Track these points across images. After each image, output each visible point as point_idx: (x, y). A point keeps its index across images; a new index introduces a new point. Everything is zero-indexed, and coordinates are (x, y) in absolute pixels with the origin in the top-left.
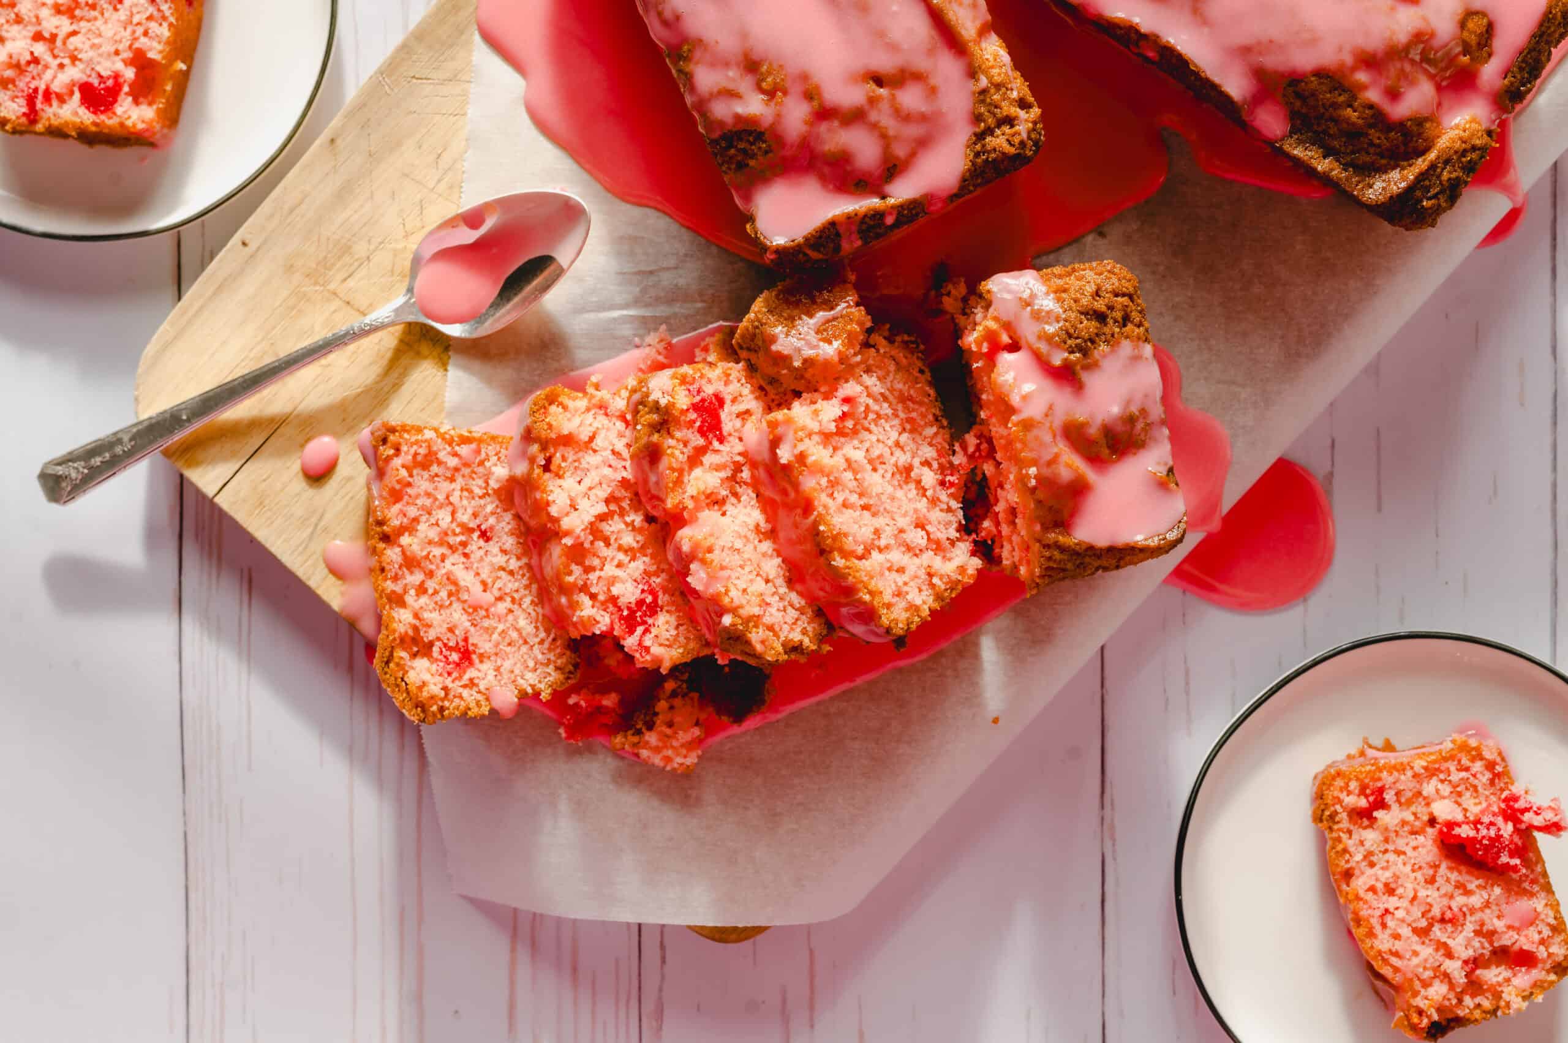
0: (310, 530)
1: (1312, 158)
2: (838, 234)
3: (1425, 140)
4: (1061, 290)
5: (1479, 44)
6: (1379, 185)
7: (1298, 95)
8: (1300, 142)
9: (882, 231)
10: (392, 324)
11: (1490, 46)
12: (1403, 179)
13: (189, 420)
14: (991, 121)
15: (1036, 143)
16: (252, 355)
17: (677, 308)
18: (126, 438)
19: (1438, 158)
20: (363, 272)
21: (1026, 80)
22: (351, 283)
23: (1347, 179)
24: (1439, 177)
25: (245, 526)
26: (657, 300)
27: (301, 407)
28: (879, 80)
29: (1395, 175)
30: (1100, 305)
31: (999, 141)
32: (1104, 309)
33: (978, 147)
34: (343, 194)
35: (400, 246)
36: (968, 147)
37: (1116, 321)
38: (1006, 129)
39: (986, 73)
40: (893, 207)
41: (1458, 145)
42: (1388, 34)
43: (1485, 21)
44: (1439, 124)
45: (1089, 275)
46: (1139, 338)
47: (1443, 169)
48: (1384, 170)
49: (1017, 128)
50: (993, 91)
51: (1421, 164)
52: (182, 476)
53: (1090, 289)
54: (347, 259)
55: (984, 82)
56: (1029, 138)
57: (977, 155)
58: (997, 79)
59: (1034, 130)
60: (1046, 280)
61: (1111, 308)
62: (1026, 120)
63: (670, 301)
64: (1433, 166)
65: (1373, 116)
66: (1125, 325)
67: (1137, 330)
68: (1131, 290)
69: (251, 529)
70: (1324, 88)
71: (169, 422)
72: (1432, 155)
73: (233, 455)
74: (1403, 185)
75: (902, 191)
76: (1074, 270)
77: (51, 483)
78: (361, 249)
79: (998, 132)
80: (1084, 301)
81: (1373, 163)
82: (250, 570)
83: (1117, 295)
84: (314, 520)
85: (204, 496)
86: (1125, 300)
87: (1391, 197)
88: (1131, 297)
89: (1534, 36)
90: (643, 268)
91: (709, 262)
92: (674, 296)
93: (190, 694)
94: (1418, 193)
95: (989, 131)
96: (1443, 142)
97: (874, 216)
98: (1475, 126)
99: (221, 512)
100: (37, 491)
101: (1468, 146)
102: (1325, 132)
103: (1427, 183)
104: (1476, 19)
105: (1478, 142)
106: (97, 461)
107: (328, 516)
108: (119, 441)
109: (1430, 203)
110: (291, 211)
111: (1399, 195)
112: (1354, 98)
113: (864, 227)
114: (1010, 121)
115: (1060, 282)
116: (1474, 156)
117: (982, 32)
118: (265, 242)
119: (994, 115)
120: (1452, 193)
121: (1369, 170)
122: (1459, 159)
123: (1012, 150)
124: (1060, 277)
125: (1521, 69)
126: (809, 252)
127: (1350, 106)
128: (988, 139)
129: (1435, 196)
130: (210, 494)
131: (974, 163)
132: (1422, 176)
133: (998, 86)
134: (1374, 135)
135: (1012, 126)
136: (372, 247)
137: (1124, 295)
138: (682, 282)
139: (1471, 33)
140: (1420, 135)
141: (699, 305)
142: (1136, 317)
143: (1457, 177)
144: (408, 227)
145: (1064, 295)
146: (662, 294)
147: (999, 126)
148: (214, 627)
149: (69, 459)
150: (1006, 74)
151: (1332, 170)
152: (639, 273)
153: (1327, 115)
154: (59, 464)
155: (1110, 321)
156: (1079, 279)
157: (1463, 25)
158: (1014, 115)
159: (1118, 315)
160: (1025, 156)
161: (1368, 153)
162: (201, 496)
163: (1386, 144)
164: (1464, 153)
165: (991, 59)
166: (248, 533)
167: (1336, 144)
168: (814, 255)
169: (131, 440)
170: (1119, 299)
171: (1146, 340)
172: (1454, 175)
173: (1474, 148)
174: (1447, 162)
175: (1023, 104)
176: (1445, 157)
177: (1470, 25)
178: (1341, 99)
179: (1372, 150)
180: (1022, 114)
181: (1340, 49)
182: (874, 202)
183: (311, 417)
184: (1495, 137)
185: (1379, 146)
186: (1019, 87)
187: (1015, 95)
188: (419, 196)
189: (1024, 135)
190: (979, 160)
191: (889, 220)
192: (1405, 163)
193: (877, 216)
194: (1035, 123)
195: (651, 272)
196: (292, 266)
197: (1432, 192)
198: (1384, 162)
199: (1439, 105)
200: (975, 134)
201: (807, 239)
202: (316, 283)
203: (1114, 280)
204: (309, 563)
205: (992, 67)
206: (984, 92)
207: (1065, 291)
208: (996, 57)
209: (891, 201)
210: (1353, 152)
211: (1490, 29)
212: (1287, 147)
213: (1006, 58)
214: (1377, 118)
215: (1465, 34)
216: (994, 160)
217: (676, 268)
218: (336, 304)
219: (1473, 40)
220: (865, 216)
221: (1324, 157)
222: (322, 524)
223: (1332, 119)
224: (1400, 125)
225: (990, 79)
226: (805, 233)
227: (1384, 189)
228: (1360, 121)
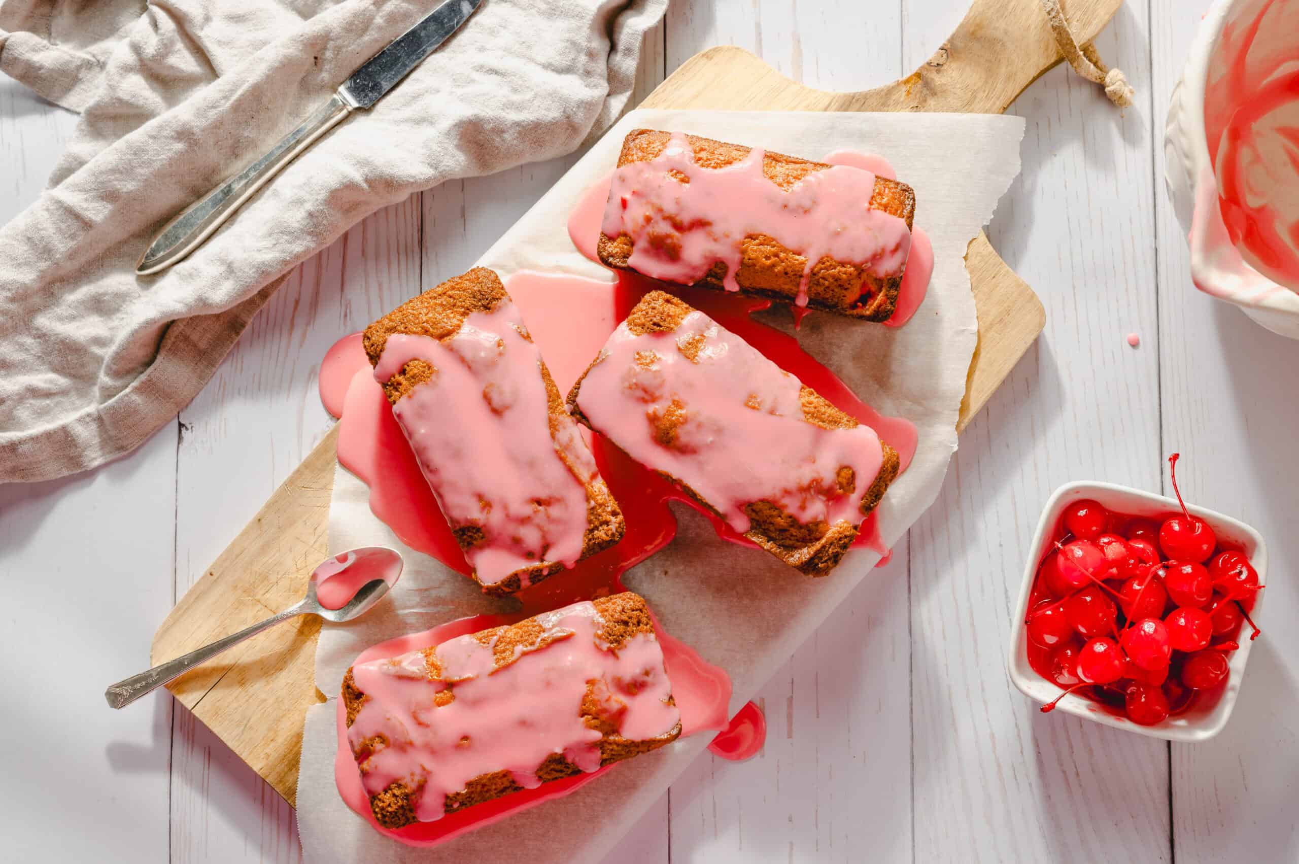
0: (242, 727)
1: (761, 542)
2: (519, 580)
3: (820, 533)
4: (603, 611)
5: (848, 483)
6: (797, 556)
7: (753, 511)
8: (755, 534)
9: (541, 578)
10: (298, 615)
11: (854, 484)
12: (809, 553)
13: (188, 665)
14: (597, 523)
15: (621, 534)
16: (214, 634)
17: (440, 608)
18: (154, 674)
19: (826, 542)
20: (274, 588)
21: (616, 500)
22: (268, 595)
23: (780, 552)
24: (827, 551)
25: (208, 725)
26: (429, 604)
27: (239, 662)
28: (539, 502)
29: (805, 550)
30: (624, 617)
31: (601, 534)
32: (627, 618)
33: (590, 536)
34: (264, 549)
35: (294, 576)
36: (585, 536)
37: (634, 624)
38: (605, 527)
39: (594, 499)
40: (547, 567)
41: (836, 535)
42: (798, 480)
43: (851, 472)
44: (827, 524)
45: (619, 601)
46: (647, 631)
47: (829, 548)
48: (800, 548)
49: (610, 527)
50: (598, 507)
51: (818, 545)
52: (174, 698)
53: (619, 608)
54: (266, 582)
55: (593, 503)
56: (617, 531)
57: (590, 540)
58: (600, 502)
59: (619, 527)
60: (596, 605)
61: (630, 618)
62: (615, 522)
63: (436, 605)
64: (824, 547)
65: (792, 521)
66: (639, 625)
67: (645, 627)
68: (641, 606)
69: (210, 727)
70: (766, 507)
71: (178, 665)
72: (823, 541)
73: (202, 687)
74: (808, 556)
75: (551, 558)
76: (611, 599)
77: (112, 697)
78: (273, 578)
79: (600, 528)
80: (616, 616)
81: (793, 544)
82: (209, 748)
83: (633, 611)
84: (245, 722)
85: (186, 709)
86: (637, 613)
87: (802, 563)
88: (641, 611)
89: (876, 479)
90: (421, 587)
91: (457, 584)
92: (439, 601)
93: (175, 817)
94: (816, 561)
95: (596, 528)
96: (829, 534)
97: (537, 571)
98: (846, 525)
99: (195, 718)
100: (105, 702)
101: (842, 535)
102: (768, 529)
103: (821, 555)
104: (845, 470)
105: (848, 533)
106: (138, 686)
107: (252, 720)
108: (151, 675)
109: (823, 565)
110: (237, 556)
111: (805, 562)
112: (782, 512)
113: (532, 576)
114: (607, 523)
115: (604, 606)
116: (846, 540)
117: (593, 477)
118: (222, 573)
119: (599, 520)
120: (836, 559)
121: (791, 548)
122: (838, 543)
123: (607, 538)
124: (604, 603)
125: (870, 496)
126: (504, 589)
127: (780, 516)
128: (596, 532)
129: (826, 561)
130: (190, 708)
131: (588, 544)
132: (818, 552)
133: (601, 505)
134: (793, 531)
135: (608, 525)
136: (279, 576)
137: (637, 610)
138: (442, 595)
139: (843, 478)
140: (817, 530)
141: (452, 607)
142: (644, 620)
143: (837, 552)
144: (299, 567)
145: (606, 613)
146: (431, 601)
147: (601, 525)
148: (189, 780)
149: (122, 685)
150: (605, 499)
151: (772, 548)
152: (421, 590)
153: (768, 521)
154: (117, 687)
155: (630, 624)
156: (613, 604)
157: (838, 474)
158: (608, 520)
159: (635, 621)
160: (615, 541)
161: (790, 539)
162: (183, 708)
163: (799, 535)
164: (840, 539)
165: (597, 490)
166: (209, 729)
167: (773, 535)
168: (507, 590)
169: (157, 675)
170: (635, 613)
171: (651, 631)
172: (835, 551)
173: (846, 537)
174: (831, 544)
175: (614, 514)
176: (830, 542)
177: (843, 474)
178: (775, 513)
179: (792, 538)
180: (613, 519)
181: (774, 488)
182: (537, 564)
183: (244, 667)
184: (858, 529)
185: (796, 536)
186: (612, 505)
187: (609, 509)
188: (305, 550)
189: (614, 530)
190: (591, 543)
191: (545, 573)
192: (810, 544)
193: (540, 571)
194: (620, 524)
195: (426, 590)
196: (236, 586)
197: (824, 560)
198: (799, 544)
199: (828, 513)
200: (589, 530)
201: (502, 582)
202: (249, 596)
203: (632, 603)
204: (242, 745)
205: (598, 495)
206: (593, 508)
207: (607, 611)
208: (600, 489)
209: (546, 563)
210: (782, 539)
211: (853, 475)
212: (749, 536)
213: (605, 490)
214: (794, 521)
215: (840, 479)
216: (598, 543)
217: (439, 588)
218: (259, 607)
219: (844, 481)
220: (533, 571)
221: (768, 542)
222: (249, 724)
223: (771, 523)
224: (806, 526)
225: (596, 501)
226: (502, 579)
227: (799, 558)
228: (785, 524)
